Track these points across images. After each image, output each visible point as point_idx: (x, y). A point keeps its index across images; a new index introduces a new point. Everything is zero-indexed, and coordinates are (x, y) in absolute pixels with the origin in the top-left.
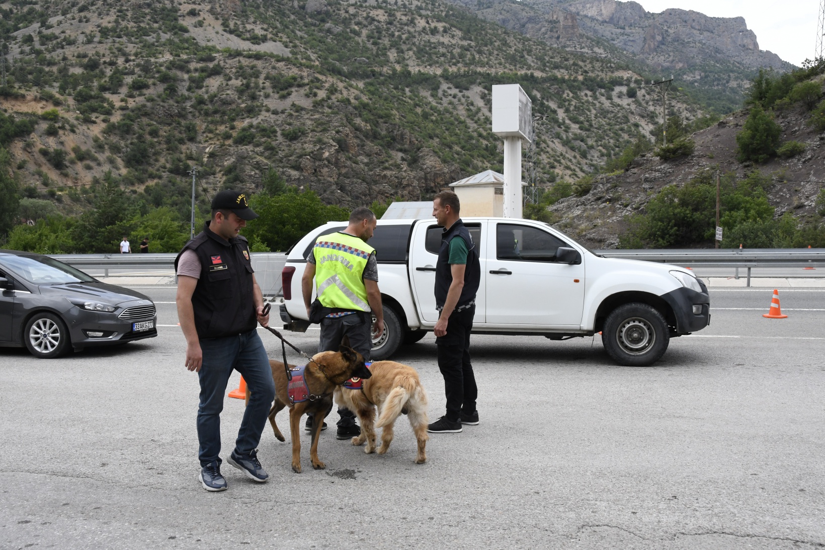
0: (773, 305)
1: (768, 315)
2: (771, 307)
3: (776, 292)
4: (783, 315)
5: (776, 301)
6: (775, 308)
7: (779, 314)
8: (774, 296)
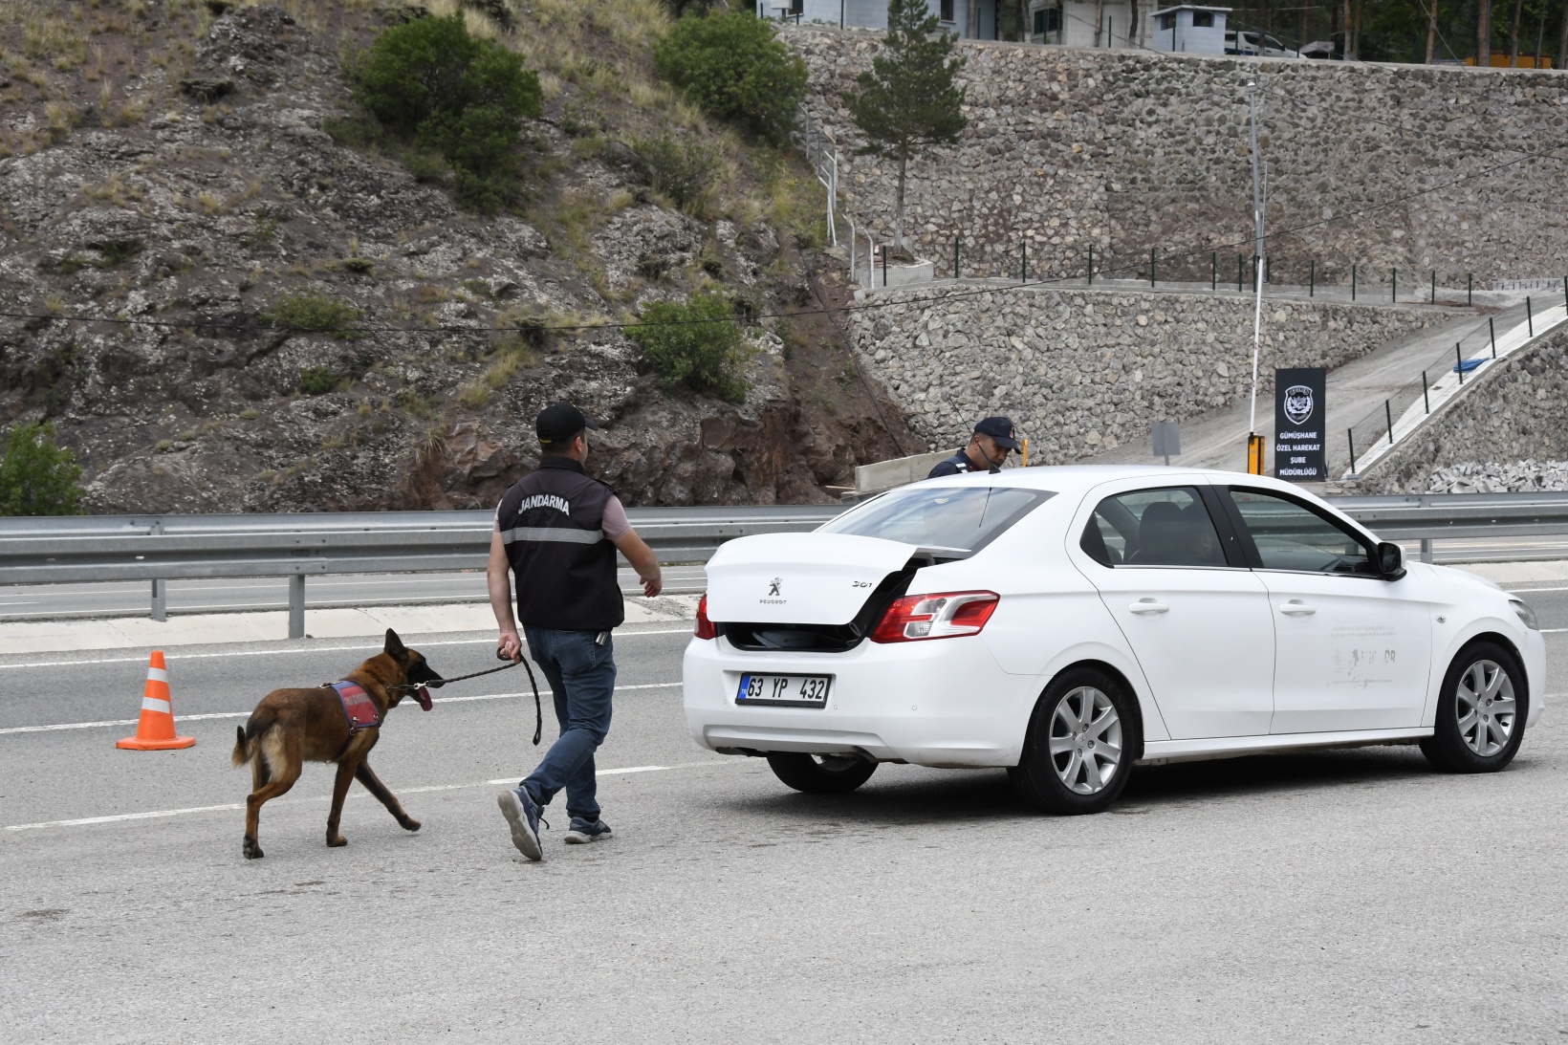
0: (152, 704)
1: (131, 740)
2: (146, 713)
3: (159, 661)
4: (182, 739)
5: (162, 691)
6: (159, 715)
7: (172, 736)
8: (155, 675)
